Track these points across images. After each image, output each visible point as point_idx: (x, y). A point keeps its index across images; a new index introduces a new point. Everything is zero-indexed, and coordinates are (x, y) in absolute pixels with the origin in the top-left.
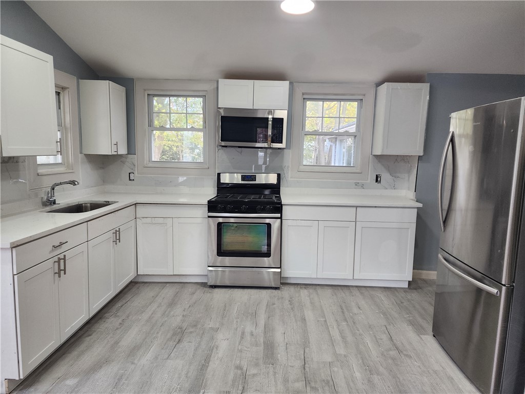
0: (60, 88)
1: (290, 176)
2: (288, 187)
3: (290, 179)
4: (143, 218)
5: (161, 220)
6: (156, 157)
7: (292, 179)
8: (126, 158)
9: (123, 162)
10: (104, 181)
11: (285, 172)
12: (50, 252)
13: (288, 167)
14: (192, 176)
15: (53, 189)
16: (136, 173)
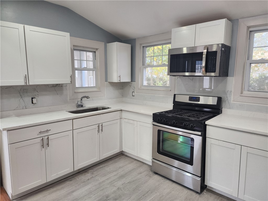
0: (95, 49)
1: (232, 100)
2: (230, 108)
3: (232, 102)
4: (125, 118)
5: (132, 122)
6: (145, 83)
7: (234, 102)
8: (131, 84)
9: (130, 86)
10: (123, 95)
11: (228, 96)
12: (38, 135)
13: (231, 92)
14: (162, 95)
15: (82, 100)
16: (135, 92)
